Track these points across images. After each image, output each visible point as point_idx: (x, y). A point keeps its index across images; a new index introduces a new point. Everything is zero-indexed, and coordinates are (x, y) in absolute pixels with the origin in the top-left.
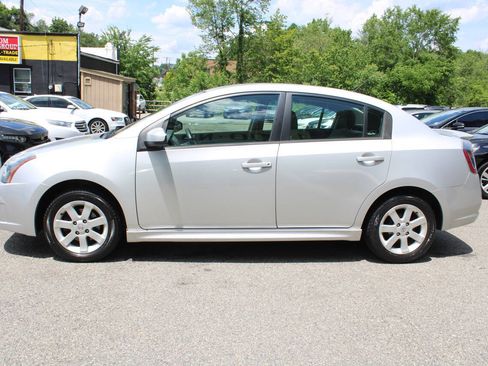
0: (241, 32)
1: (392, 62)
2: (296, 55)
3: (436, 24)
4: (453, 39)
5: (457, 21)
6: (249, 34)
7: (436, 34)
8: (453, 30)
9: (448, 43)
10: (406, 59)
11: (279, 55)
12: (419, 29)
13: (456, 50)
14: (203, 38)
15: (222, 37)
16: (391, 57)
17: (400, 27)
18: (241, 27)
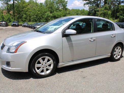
0: (14, 3)
1: (53, 11)
2: (29, 9)
3: (62, 2)
4: (66, 6)
5: (67, 1)
6: (16, 3)
7: (62, 4)
8: (66, 4)
9: (65, 7)
10: (56, 10)
11: (25, 9)
12: (59, 3)
13: (67, 8)
14: (2, 4)
15: (8, 4)
16: (53, 10)
17: (54, 2)
18: (13, 1)
